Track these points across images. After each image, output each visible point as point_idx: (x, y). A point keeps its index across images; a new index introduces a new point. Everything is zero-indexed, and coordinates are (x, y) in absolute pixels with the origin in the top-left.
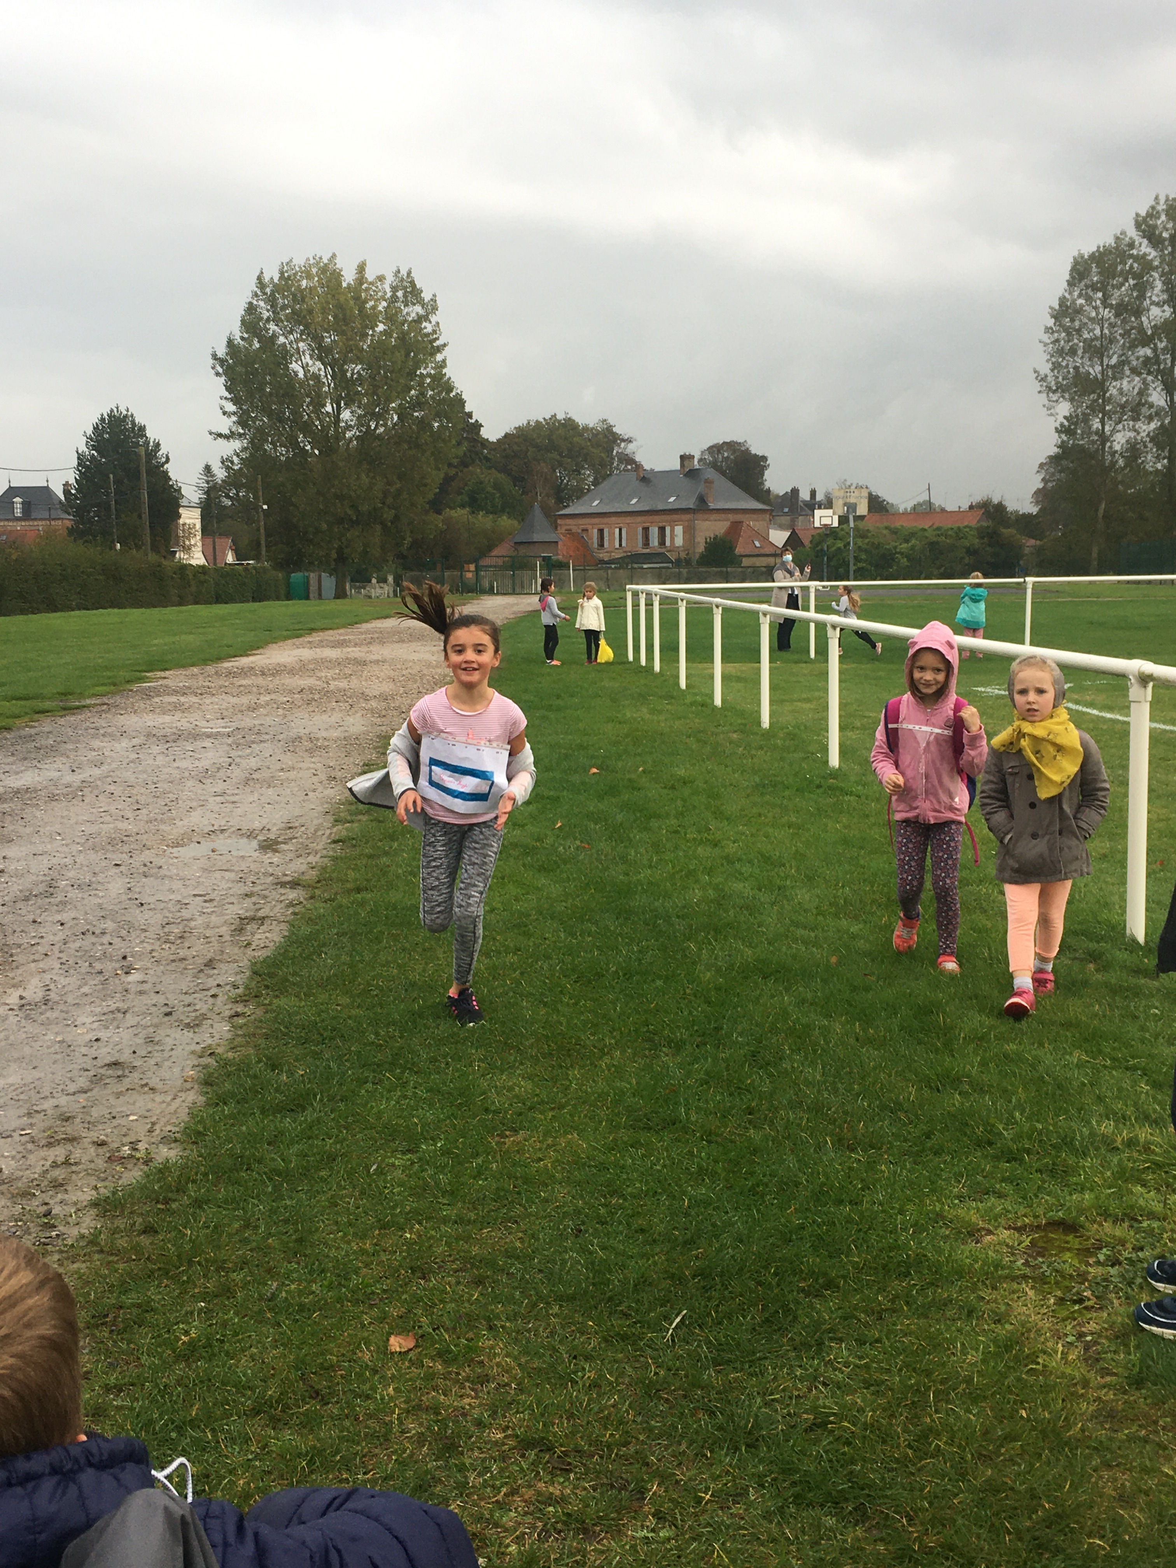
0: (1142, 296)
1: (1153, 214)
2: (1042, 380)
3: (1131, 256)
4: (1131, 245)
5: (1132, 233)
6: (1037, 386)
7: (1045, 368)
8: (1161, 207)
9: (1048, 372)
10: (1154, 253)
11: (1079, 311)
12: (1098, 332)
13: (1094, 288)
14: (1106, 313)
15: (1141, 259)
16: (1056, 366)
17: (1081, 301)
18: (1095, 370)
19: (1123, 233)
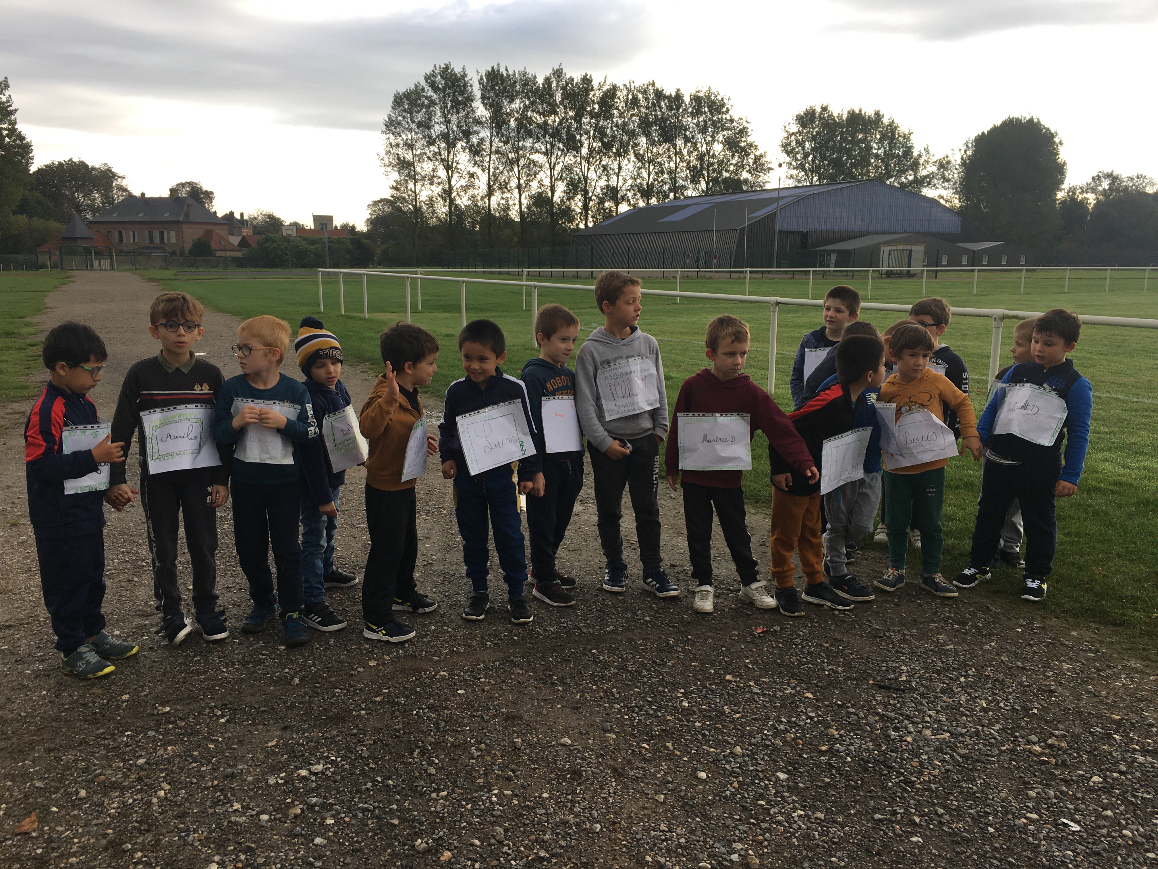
0: (430, 119)
1: (433, 74)
2: (382, 159)
3: (424, 96)
4: (423, 90)
5: (423, 83)
6: (379, 163)
7: (383, 154)
8: (437, 71)
9: (384, 156)
10: (435, 96)
11: (399, 124)
12: (410, 137)
13: (405, 111)
14: (414, 126)
15: (428, 98)
16: (388, 153)
17: (400, 118)
18: (409, 157)
19: (419, 83)
